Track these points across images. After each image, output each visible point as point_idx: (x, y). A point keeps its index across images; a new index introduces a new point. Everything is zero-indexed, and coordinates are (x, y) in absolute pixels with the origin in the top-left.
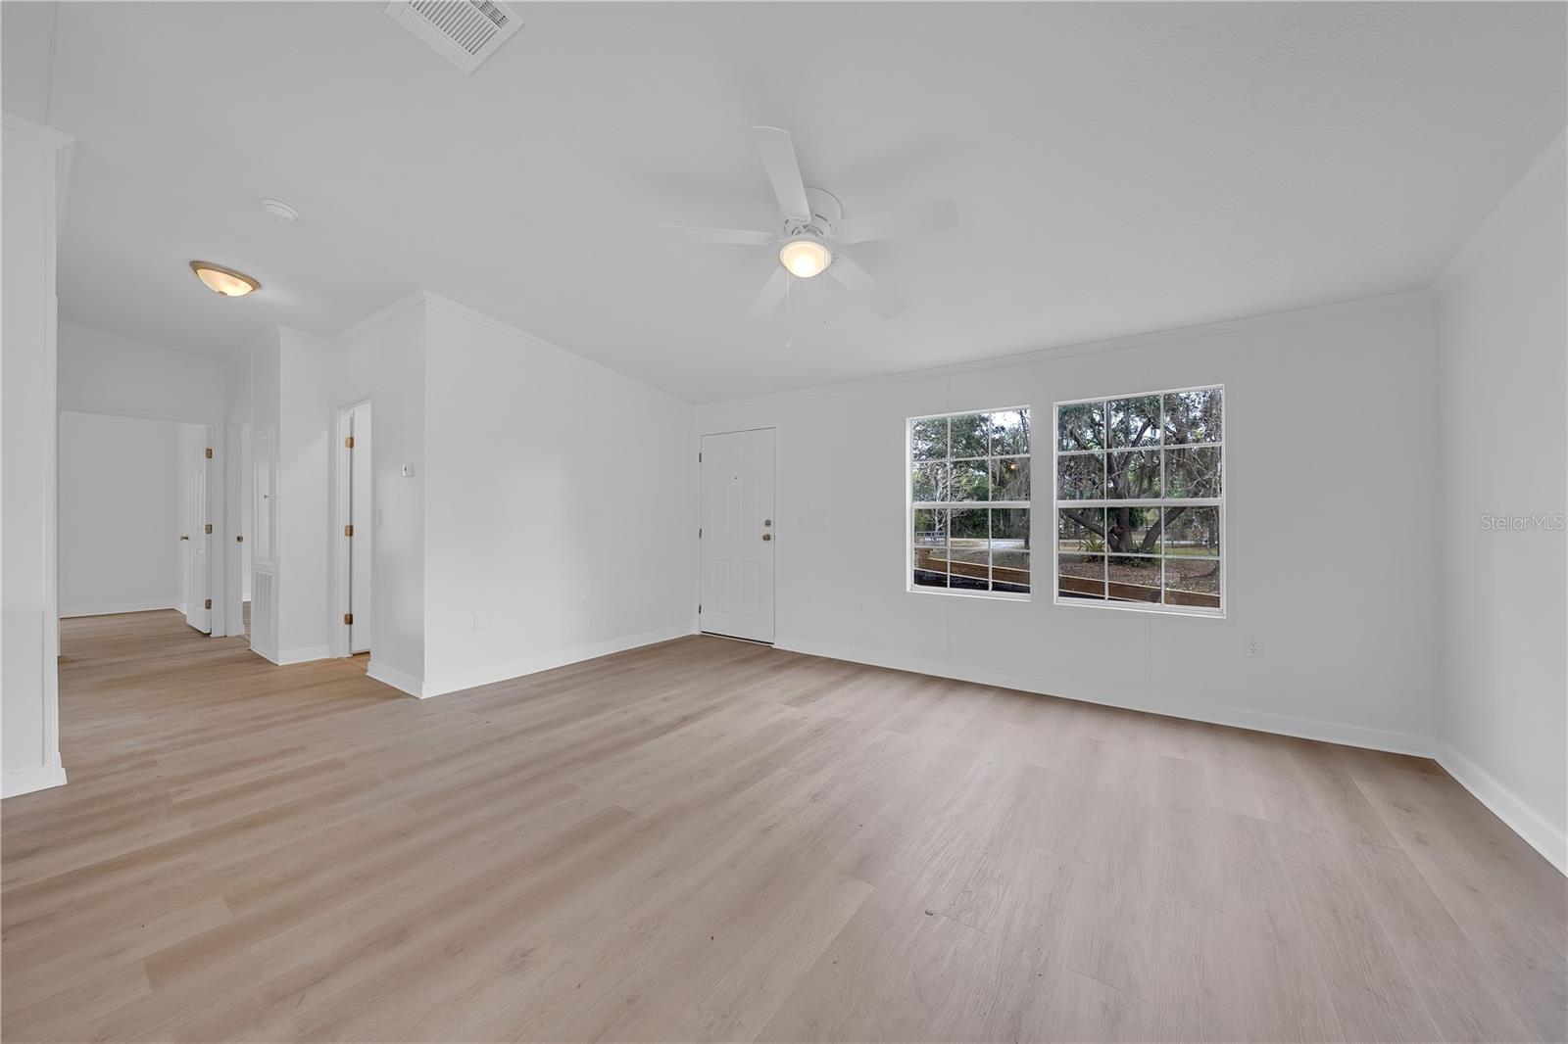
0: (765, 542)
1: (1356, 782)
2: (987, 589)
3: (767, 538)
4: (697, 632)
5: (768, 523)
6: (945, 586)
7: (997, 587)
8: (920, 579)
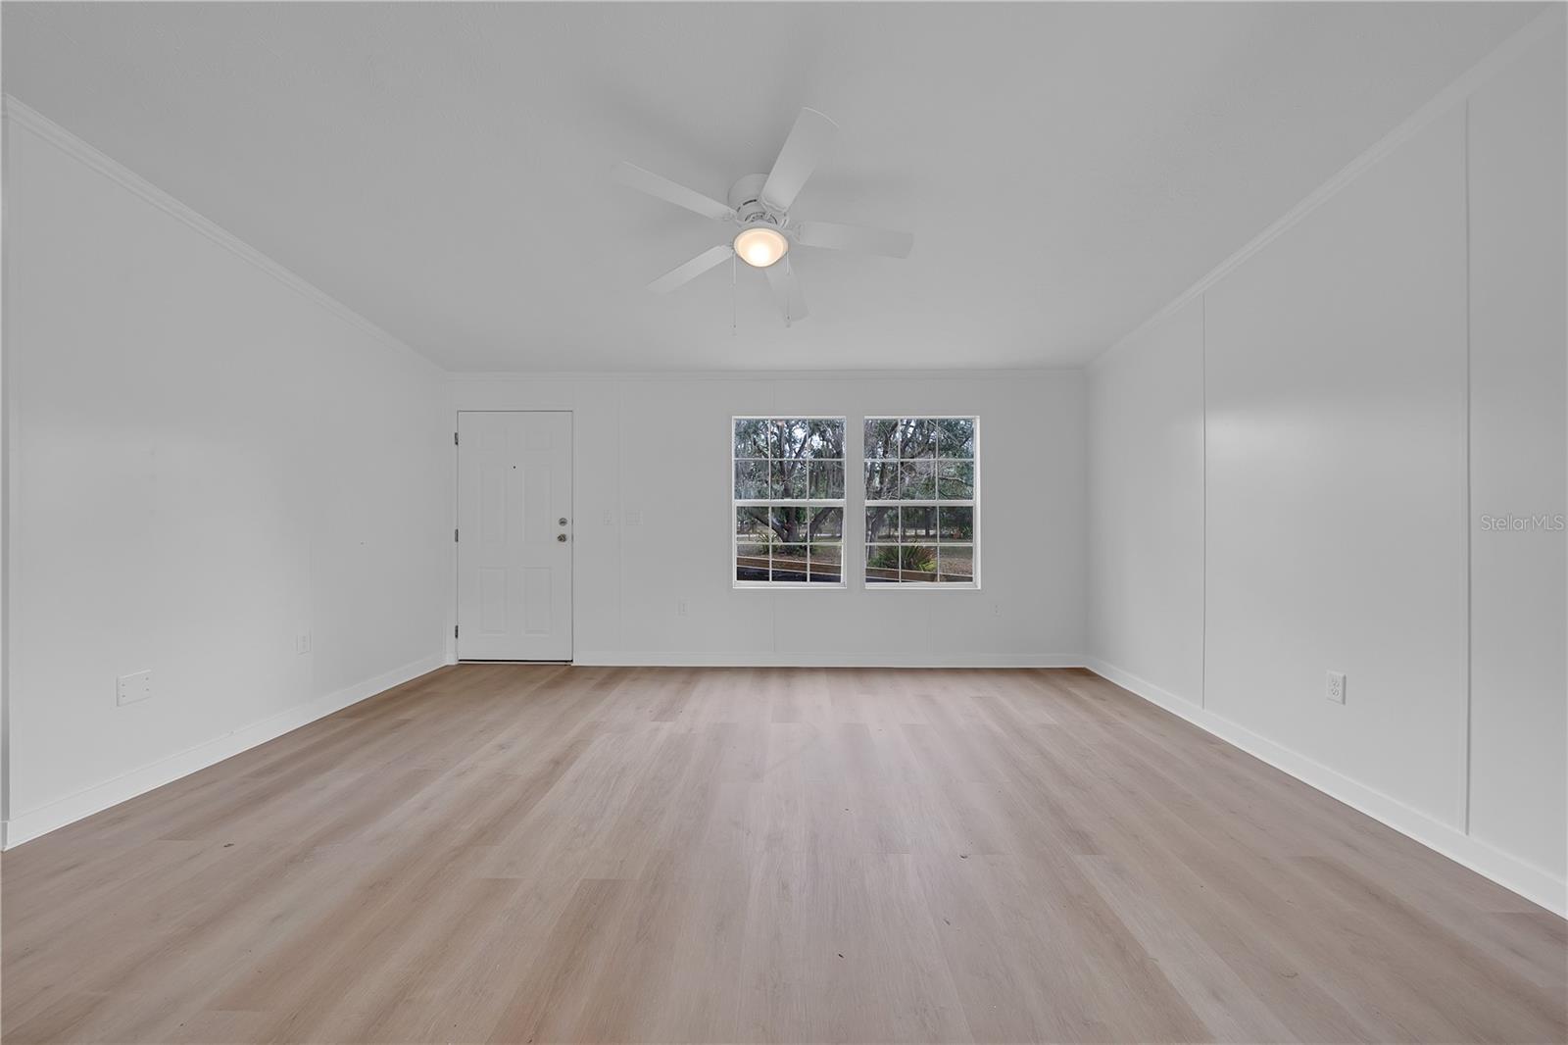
0: (562, 543)
1: (1070, 689)
2: (806, 580)
3: (562, 538)
4: (451, 661)
5: (563, 522)
6: (768, 579)
7: (814, 578)
8: (742, 575)
